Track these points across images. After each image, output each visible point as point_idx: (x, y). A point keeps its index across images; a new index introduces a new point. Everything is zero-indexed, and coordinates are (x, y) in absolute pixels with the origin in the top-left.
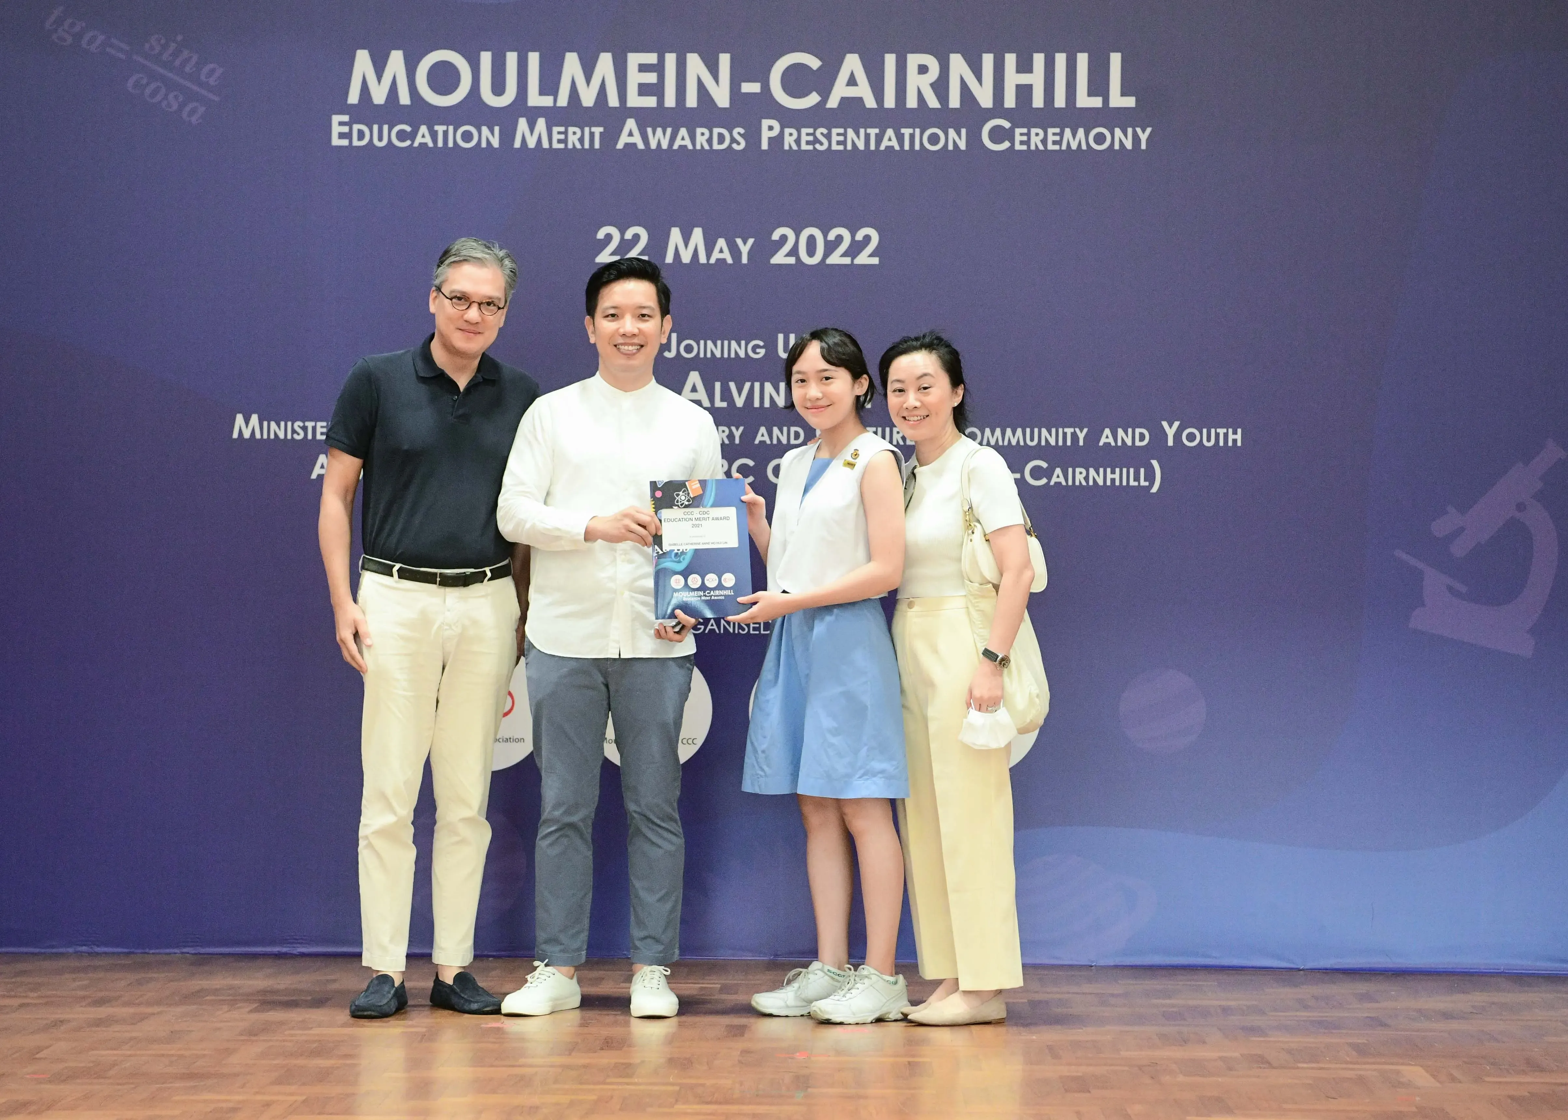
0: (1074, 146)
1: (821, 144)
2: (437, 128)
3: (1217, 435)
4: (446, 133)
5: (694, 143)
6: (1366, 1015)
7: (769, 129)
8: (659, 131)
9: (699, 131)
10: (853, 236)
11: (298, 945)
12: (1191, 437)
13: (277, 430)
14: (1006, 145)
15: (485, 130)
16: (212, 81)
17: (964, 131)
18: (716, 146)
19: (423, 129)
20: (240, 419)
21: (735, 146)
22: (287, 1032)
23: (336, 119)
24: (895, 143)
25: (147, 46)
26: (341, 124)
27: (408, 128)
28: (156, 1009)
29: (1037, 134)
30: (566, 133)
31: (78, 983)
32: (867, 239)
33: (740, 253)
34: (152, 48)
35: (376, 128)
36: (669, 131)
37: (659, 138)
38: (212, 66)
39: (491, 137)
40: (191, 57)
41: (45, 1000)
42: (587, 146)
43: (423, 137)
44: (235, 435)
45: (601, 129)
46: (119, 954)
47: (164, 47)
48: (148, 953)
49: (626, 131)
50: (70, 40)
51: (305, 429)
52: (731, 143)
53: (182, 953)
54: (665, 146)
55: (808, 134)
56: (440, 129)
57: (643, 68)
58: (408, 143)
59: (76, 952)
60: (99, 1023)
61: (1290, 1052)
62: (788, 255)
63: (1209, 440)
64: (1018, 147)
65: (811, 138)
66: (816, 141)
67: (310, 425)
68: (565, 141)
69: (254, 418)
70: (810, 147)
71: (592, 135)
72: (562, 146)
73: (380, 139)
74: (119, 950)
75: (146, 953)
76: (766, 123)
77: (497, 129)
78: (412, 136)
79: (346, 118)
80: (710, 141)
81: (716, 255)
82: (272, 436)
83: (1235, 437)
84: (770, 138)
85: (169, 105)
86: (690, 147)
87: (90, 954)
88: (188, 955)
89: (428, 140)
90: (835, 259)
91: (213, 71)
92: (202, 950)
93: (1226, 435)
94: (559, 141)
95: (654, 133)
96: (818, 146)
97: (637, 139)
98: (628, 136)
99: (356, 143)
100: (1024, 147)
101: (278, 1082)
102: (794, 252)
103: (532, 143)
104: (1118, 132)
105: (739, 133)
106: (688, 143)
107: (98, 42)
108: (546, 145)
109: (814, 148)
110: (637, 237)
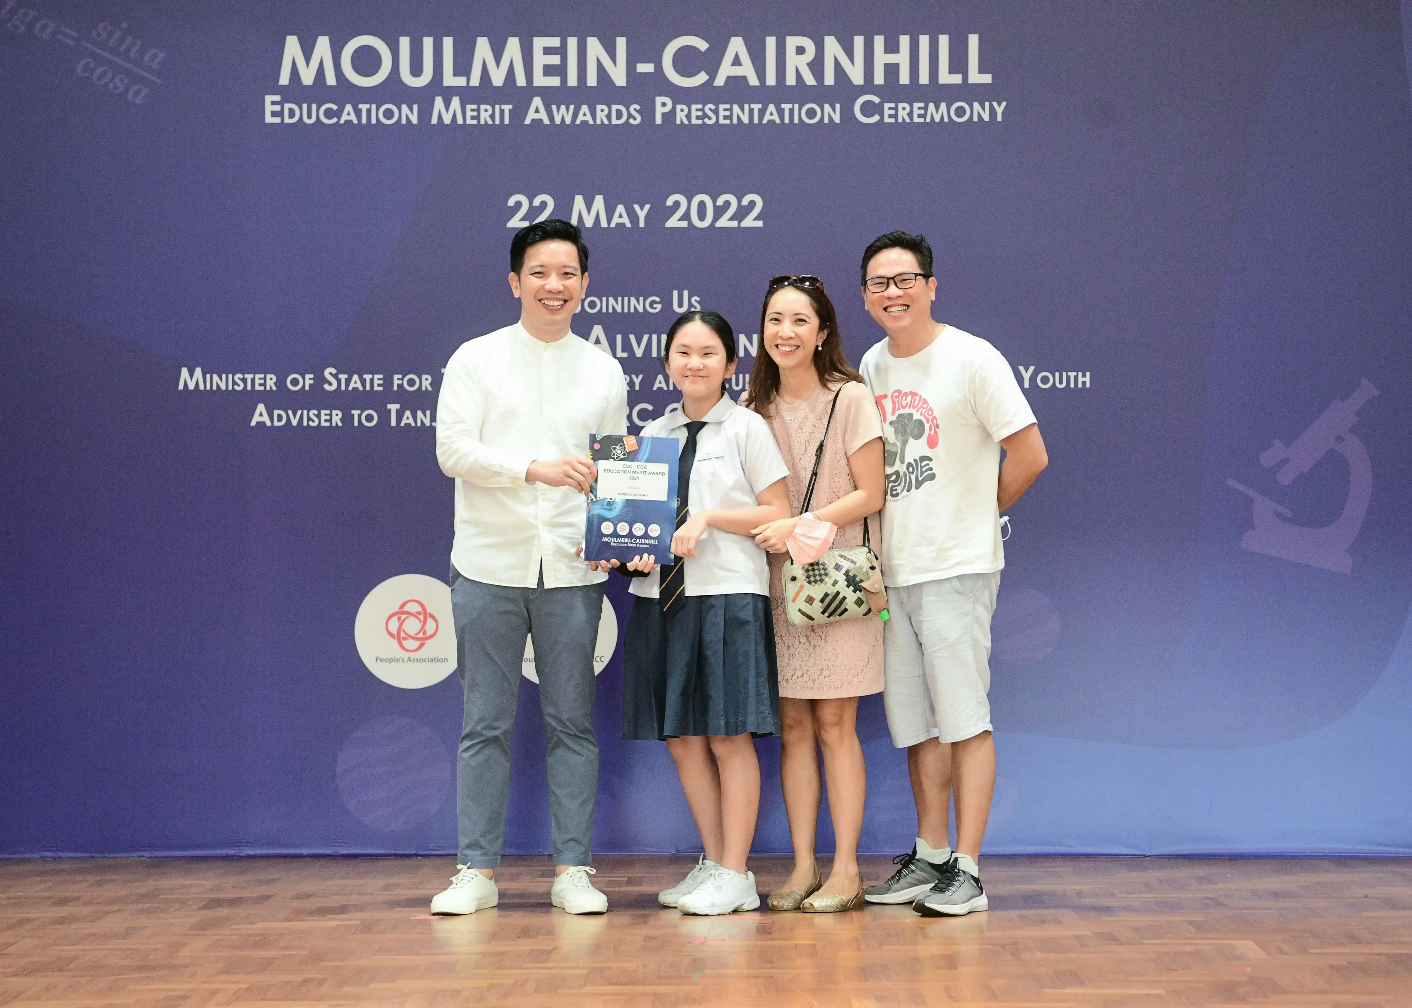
0: (937, 119)
1: (710, 118)
2: (360, 106)
3: (1068, 378)
4: (369, 111)
5: (594, 118)
6: (1205, 895)
7: (662, 105)
8: (563, 108)
9: (599, 107)
10: (739, 201)
11: (244, 848)
12: (1045, 380)
13: (219, 382)
14: (876, 118)
15: (405, 108)
16: (155, 65)
17: (838, 106)
18: (615, 121)
19: (349, 108)
20: (185, 372)
21: (631, 121)
22: (234, 927)
23: (269, 99)
24: (776, 118)
25: (94, 33)
26: (273, 103)
27: (335, 107)
28: (115, 908)
29: (904, 109)
30: (478, 110)
31: (42, 886)
32: (752, 204)
33: (637, 218)
34: (99, 35)
35: (305, 106)
36: (572, 107)
37: (563, 114)
38: (155, 51)
39: (410, 114)
40: (135, 44)
41: (12, 901)
42: (497, 122)
43: (348, 114)
44: (181, 387)
45: (510, 107)
46: (80, 858)
47: (110, 34)
48: (109, 858)
49: (532, 109)
50: (23, 28)
51: (244, 381)
52: (628, 119)
53: (139, 857)
54: (568, 121)
55: (697, 110)
56: (364, 107)
57: (548, 51)
58: (335, 120)
59: (42, 857)
60: (61, 921)
61: (1136, 929)
62: (681, 219)
63: (1061, 382)
64: (887, 120)
65: (700, 113)
66: (705, 116)
67: (249, 377)
68: (477, 118)
69: (198, 372)
70: (700, 122)
71: (502, 112)
72: (475, 122)
73: (309, 117)
74: (81, 855)
75: (106, 857)
76: (659, 100)
77: (415, 107)
78: (338, 114)
79: (277, 98)
80: (609, 116)
81: (616, 220)
82: (215, 388)
83: (1084, 379)
84: (663, 114)
85: (116, 87)
86: (591, 122)
87: (54, 858)
88: (144, 858)
89: (353, 118)
90: (724, 222)
91: (155, 56)
92: (157, 854)
93: (1076, 378)
94: (473, 118)
95: (558, 110)
96: (707, 121)
97: (543, 116)
98: (535, 112)
99: (287, 120)
100: (893, 120)
101: (224, 972)
102: (686, 216)
103: (447, 120)
104: (976, 106)
105: (635, 109)
106: (589, 118)
107: (49, 30)
108: (460, 121)
109: (704, 123)
110: (544, 205)
